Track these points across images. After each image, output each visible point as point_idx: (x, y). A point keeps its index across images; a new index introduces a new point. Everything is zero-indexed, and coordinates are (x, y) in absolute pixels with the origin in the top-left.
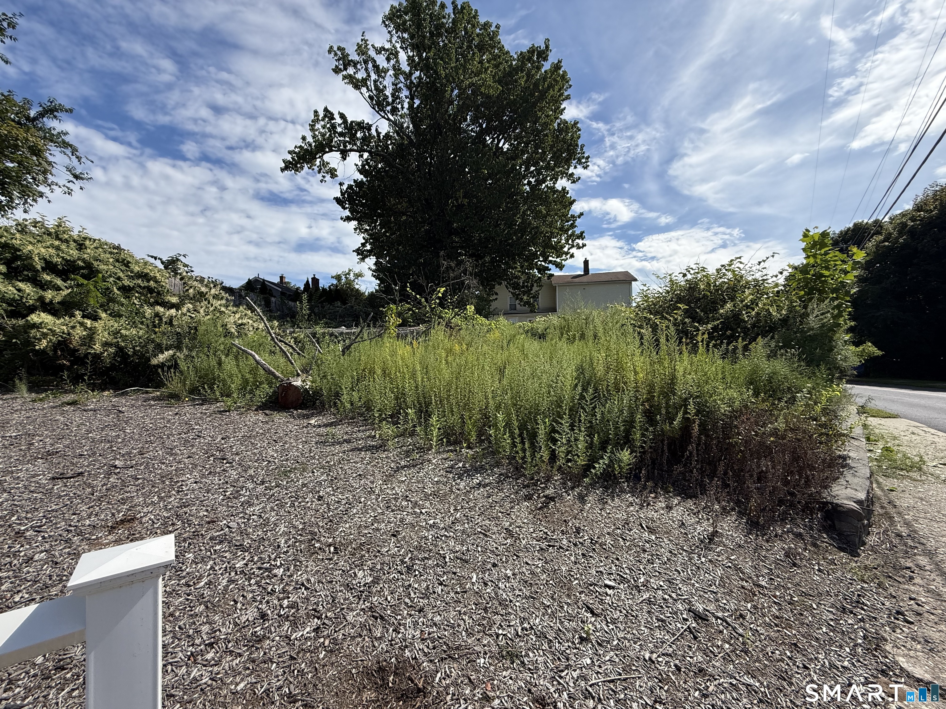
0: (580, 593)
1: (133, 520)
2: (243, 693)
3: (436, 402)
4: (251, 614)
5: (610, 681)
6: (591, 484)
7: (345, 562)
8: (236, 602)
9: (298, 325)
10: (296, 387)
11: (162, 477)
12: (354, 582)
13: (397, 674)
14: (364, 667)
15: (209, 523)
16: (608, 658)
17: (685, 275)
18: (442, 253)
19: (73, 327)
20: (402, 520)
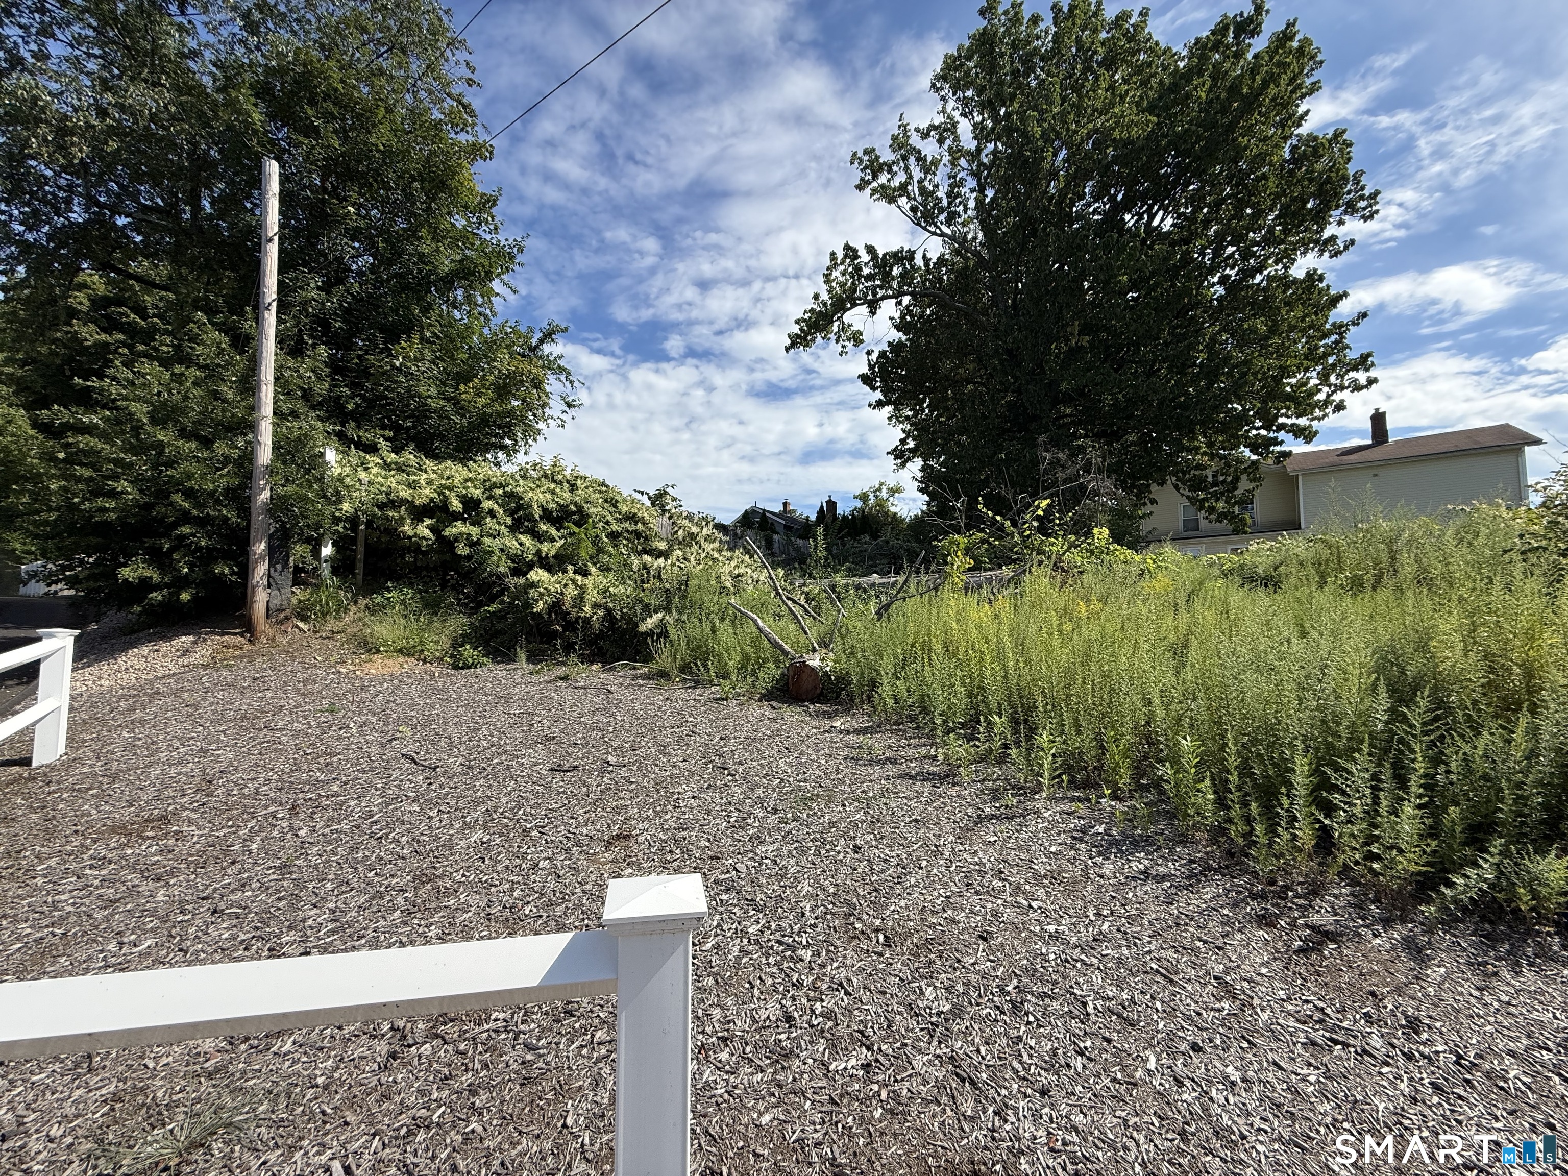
2: (769, 1130)
3: (1044, 707)
4: (771, 1010)
6: (1441, 922)
7: (903, 964)
8: (752, 987)
9: (810, 575)
10: (813, 669)
11: (656, 784)
12: (920, 1003)
14: (947, 1161)
15: (712, 858)
18: (1041, 439)
19: (566, 586)
20: (995, 914)
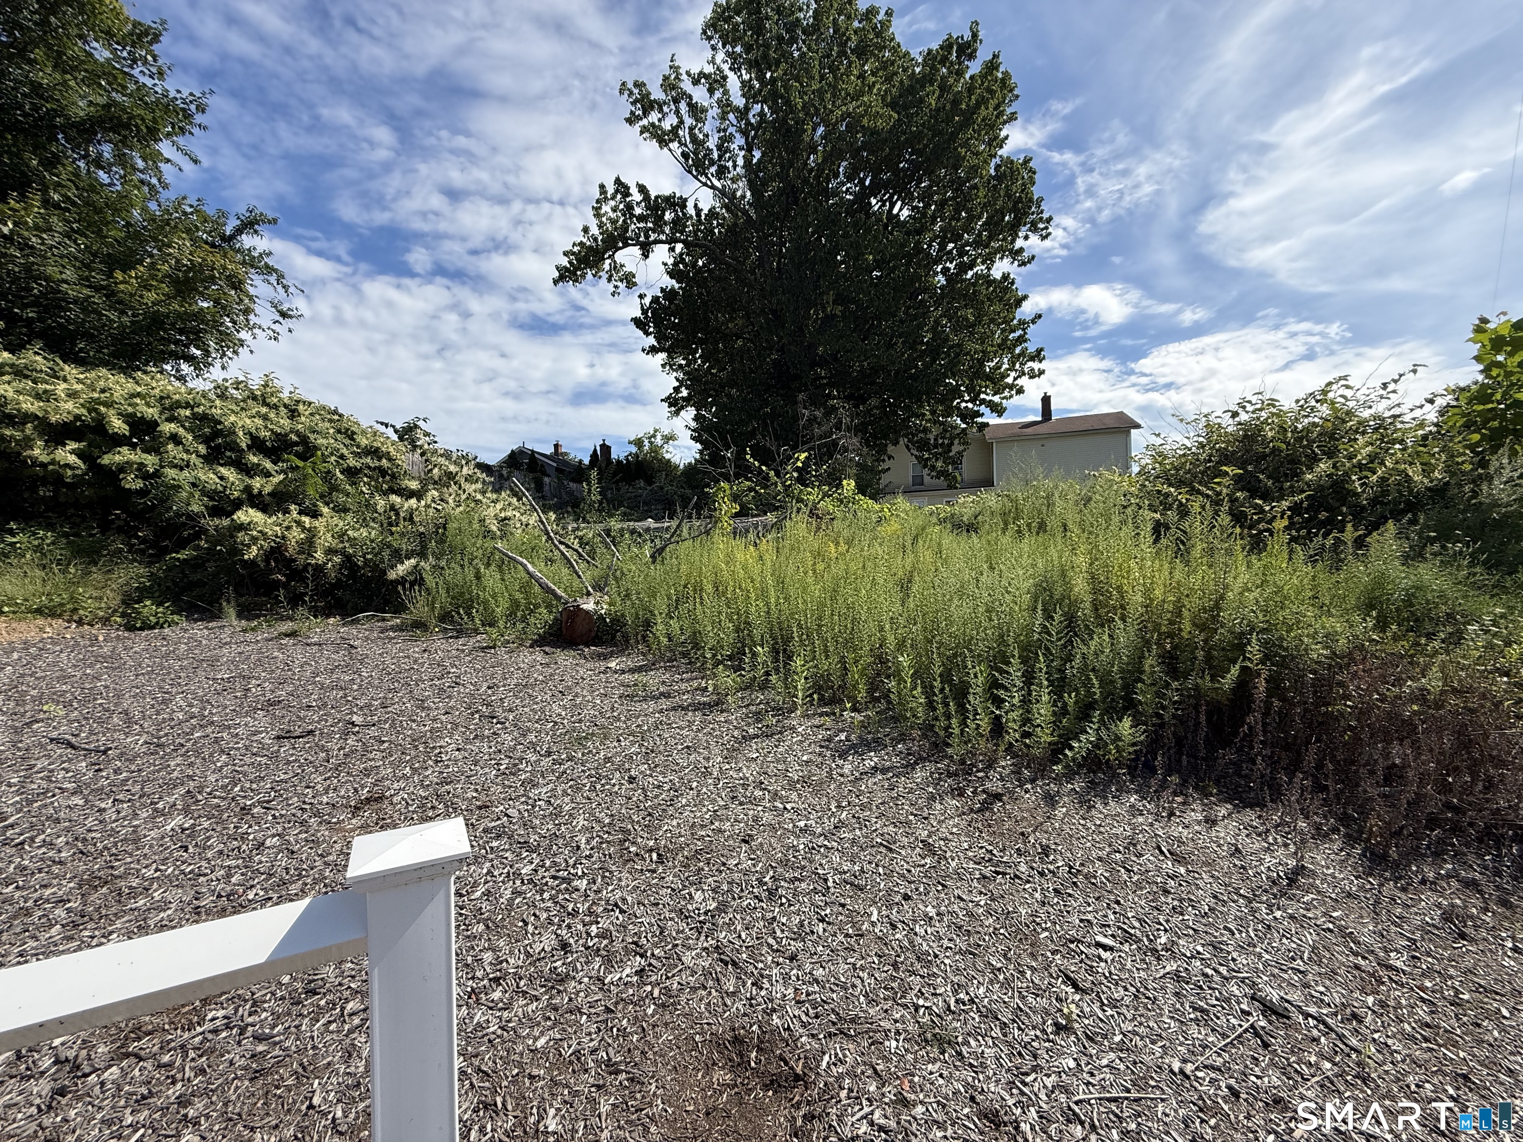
0: (1053, 953)
1: (380, 799)
2: (545, 1052)
3: (800, 636)
4: (547, 941)
5: (1110, 1100)
6: (1064, 775)
7: (674, 876)
8: (526, 923)
9: (584, 519)
10: (587, 612)
11: (414, 740)
12: (690, 907)
13: (762, 1049)
14: (712, 1034)
15: (480, 808)
16: (1105, 1062)
17: (1235, 415)
18: (801, 396)
19: (288, 528)
20: (756, 819)
